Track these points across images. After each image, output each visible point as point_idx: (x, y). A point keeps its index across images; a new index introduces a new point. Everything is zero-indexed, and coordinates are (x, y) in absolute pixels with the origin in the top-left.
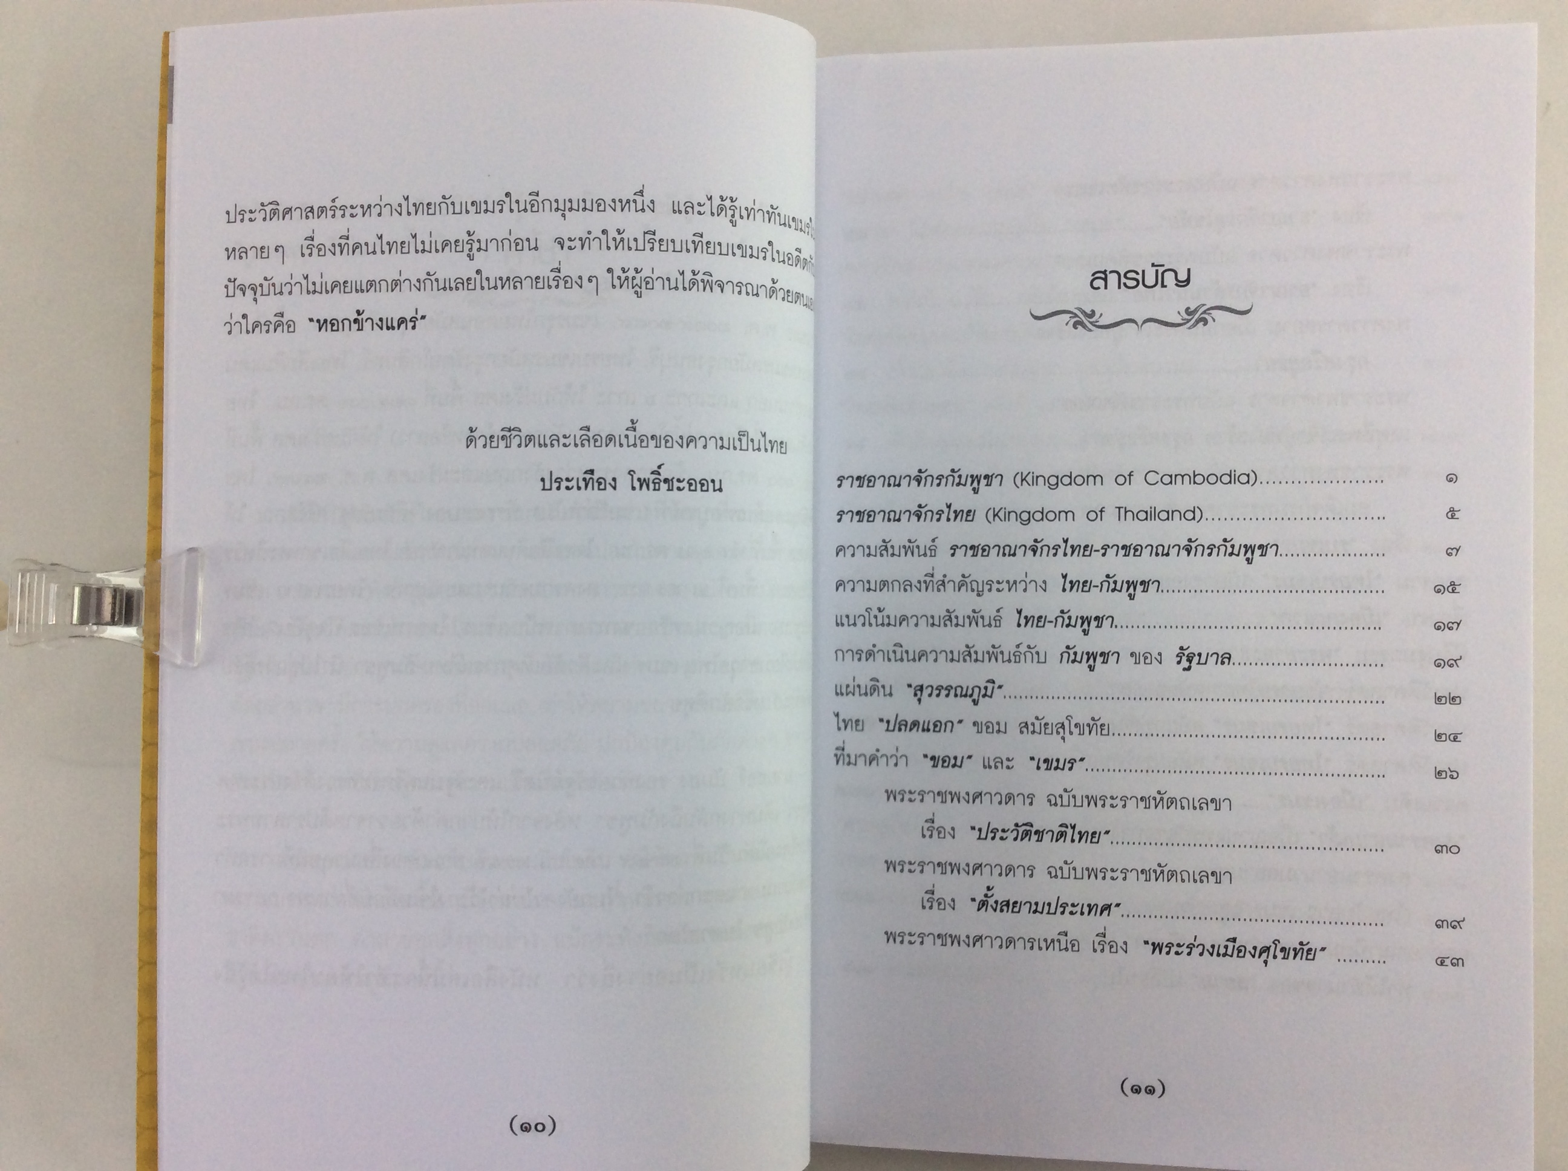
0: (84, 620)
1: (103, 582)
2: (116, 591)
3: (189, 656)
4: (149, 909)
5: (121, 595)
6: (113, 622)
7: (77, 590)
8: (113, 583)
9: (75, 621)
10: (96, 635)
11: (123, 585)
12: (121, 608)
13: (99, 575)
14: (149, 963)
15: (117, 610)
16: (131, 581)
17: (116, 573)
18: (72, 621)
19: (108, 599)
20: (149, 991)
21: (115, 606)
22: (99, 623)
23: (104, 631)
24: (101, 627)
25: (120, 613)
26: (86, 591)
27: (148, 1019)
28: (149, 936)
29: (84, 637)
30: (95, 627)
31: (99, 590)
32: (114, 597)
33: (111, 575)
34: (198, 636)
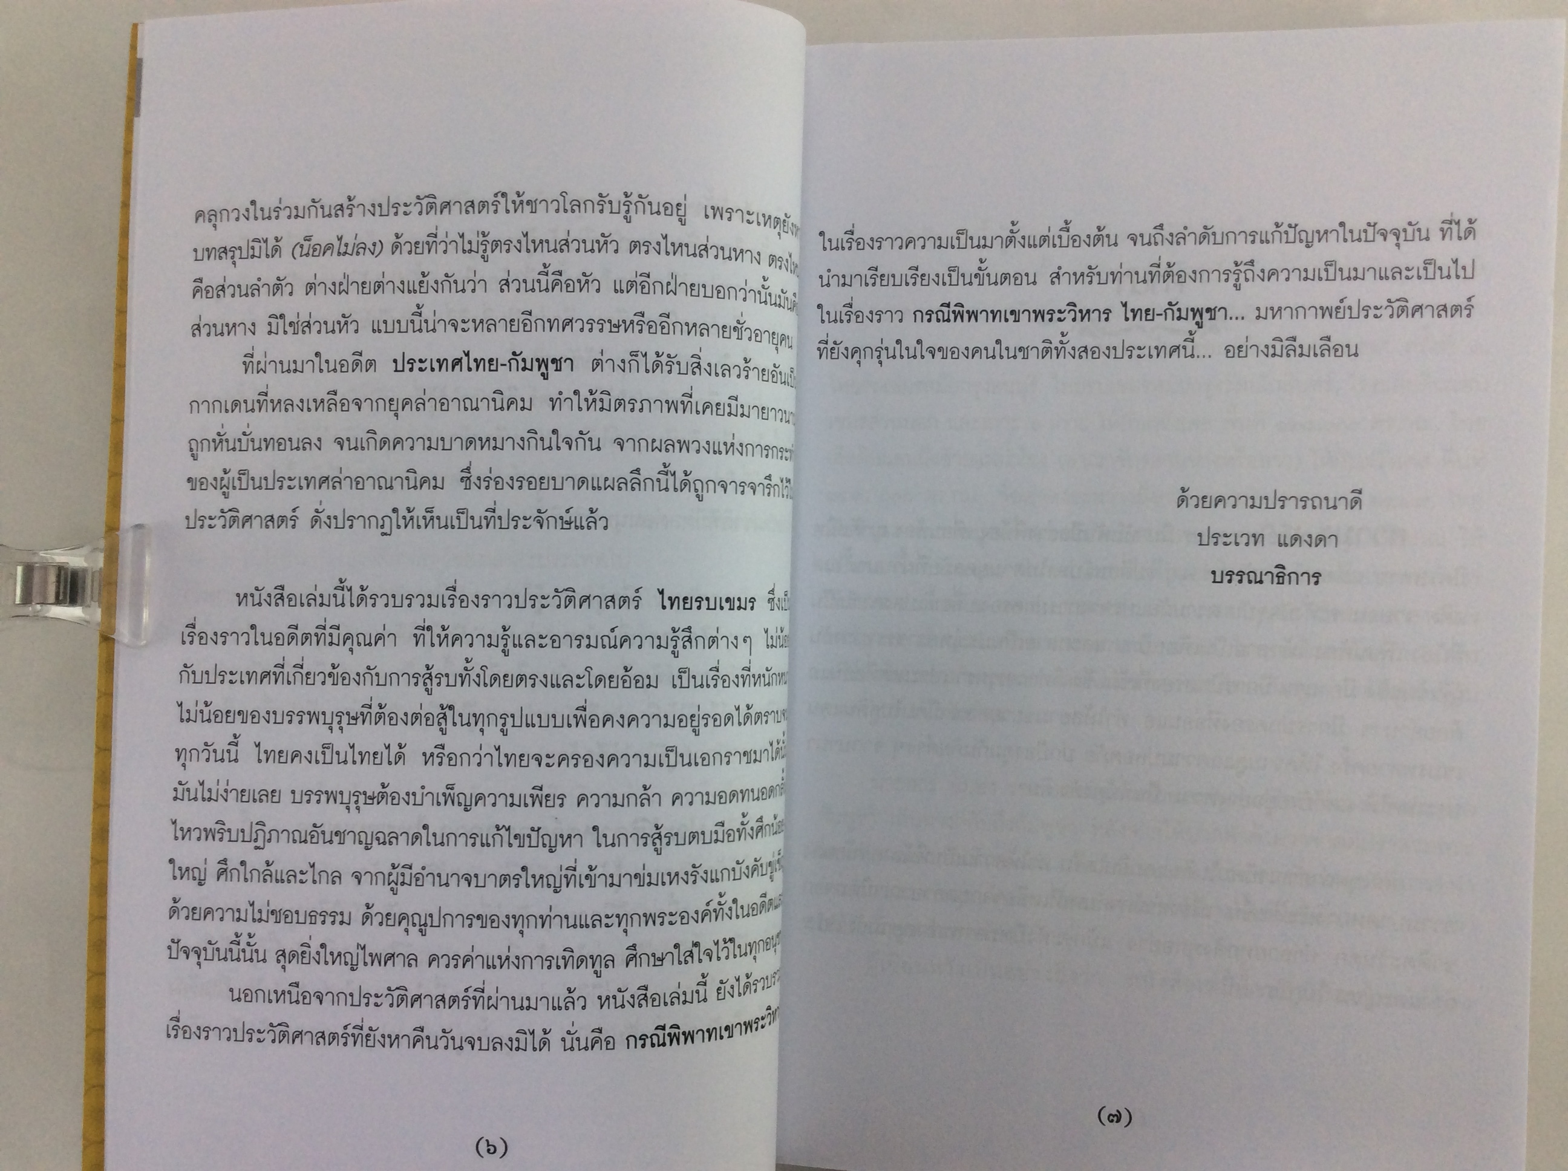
0: (27, 599)
1: (47, 560)
2: (61, 569)
3: (136, 634)
4: (99, 917)
5: (66, 574)
6: (58, 602)
7: (20, 569)
8: (58, 561)
9: (18, 601)
10: (41, 614)
11: (68, 563)
12: (65, 588)
13: (42, 554)
14: (98, 974)
15: (62, 590)
16: (75, 560)
17: (57, 551)
18: (15, 601)
19: (52, 578)
20: (97, 1002)
21: (59, 588)
22: (43, 603)
23: (48, 611)
24: (45, 607)
25: (65, 593)
26: (29, 569)
27: (97, 1030)
28: (98, 946)
29: (27, 616)
30: (38, 607)
31: (45, 568)
32: (59, 576)
33: (54, 554)
34: (145, 615)
